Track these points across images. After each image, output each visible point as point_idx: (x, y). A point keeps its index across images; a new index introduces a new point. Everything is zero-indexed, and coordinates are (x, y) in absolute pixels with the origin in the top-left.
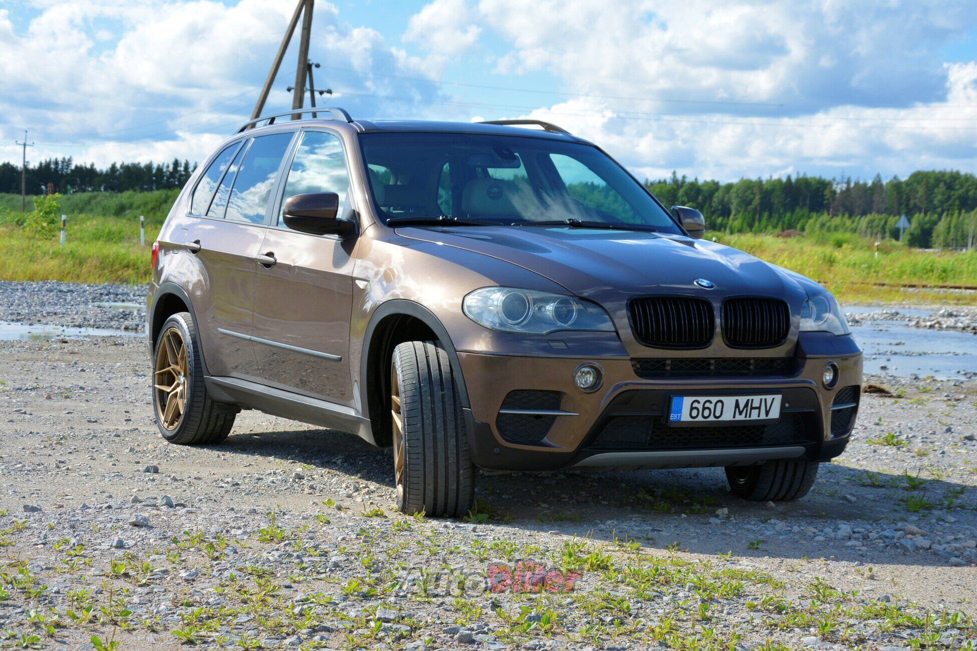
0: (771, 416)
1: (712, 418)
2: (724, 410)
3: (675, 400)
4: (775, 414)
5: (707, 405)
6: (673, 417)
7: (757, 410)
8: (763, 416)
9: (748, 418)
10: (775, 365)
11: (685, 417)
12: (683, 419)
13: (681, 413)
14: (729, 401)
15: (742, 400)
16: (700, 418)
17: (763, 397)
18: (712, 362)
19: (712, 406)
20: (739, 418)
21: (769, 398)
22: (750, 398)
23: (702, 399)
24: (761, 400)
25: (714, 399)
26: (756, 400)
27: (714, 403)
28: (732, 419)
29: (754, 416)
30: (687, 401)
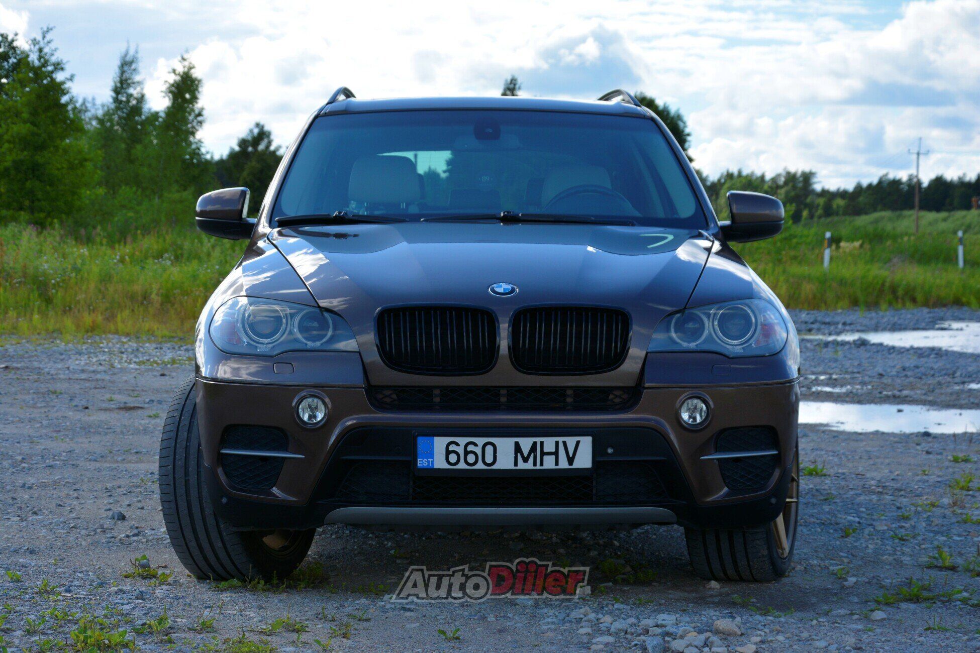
0: (578, 464)
1: (480, 466)
2: (498, 455)
3: (421, 441)
4: (584, 460)
5: (470, 448)
6: (422, 463)
7: (553, 457)
8: (564, 464)
9: (538, 467)
10: (611, 397)
11: (440, 463)
12: (436, 466)
13: (432, 457)
14: (505, 445)
15: (526, 443)
16: (462, 465)
17: (561, 439)
18: (503, 392)
19: (478, 450)
20: (522, 465)
21: (571, 441)
22: (538, 440)
23: (463, 441)
24: (557, 443)
25: (481, 441)
26: (549, 443)
27: (480, 445)
28: (512, 466)
29: (549, 463)
30: (440, 443)
